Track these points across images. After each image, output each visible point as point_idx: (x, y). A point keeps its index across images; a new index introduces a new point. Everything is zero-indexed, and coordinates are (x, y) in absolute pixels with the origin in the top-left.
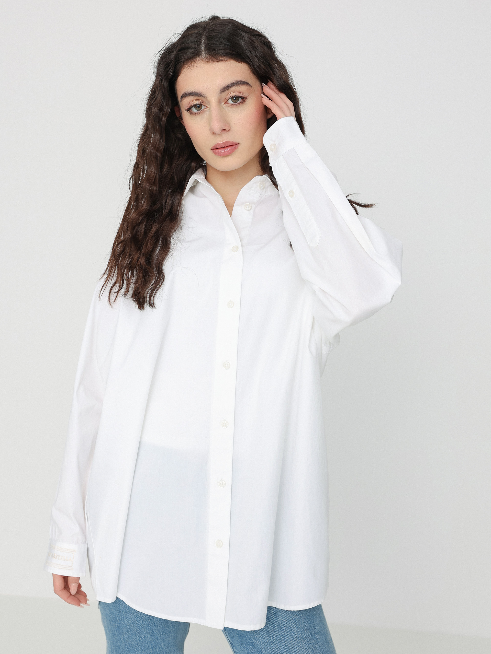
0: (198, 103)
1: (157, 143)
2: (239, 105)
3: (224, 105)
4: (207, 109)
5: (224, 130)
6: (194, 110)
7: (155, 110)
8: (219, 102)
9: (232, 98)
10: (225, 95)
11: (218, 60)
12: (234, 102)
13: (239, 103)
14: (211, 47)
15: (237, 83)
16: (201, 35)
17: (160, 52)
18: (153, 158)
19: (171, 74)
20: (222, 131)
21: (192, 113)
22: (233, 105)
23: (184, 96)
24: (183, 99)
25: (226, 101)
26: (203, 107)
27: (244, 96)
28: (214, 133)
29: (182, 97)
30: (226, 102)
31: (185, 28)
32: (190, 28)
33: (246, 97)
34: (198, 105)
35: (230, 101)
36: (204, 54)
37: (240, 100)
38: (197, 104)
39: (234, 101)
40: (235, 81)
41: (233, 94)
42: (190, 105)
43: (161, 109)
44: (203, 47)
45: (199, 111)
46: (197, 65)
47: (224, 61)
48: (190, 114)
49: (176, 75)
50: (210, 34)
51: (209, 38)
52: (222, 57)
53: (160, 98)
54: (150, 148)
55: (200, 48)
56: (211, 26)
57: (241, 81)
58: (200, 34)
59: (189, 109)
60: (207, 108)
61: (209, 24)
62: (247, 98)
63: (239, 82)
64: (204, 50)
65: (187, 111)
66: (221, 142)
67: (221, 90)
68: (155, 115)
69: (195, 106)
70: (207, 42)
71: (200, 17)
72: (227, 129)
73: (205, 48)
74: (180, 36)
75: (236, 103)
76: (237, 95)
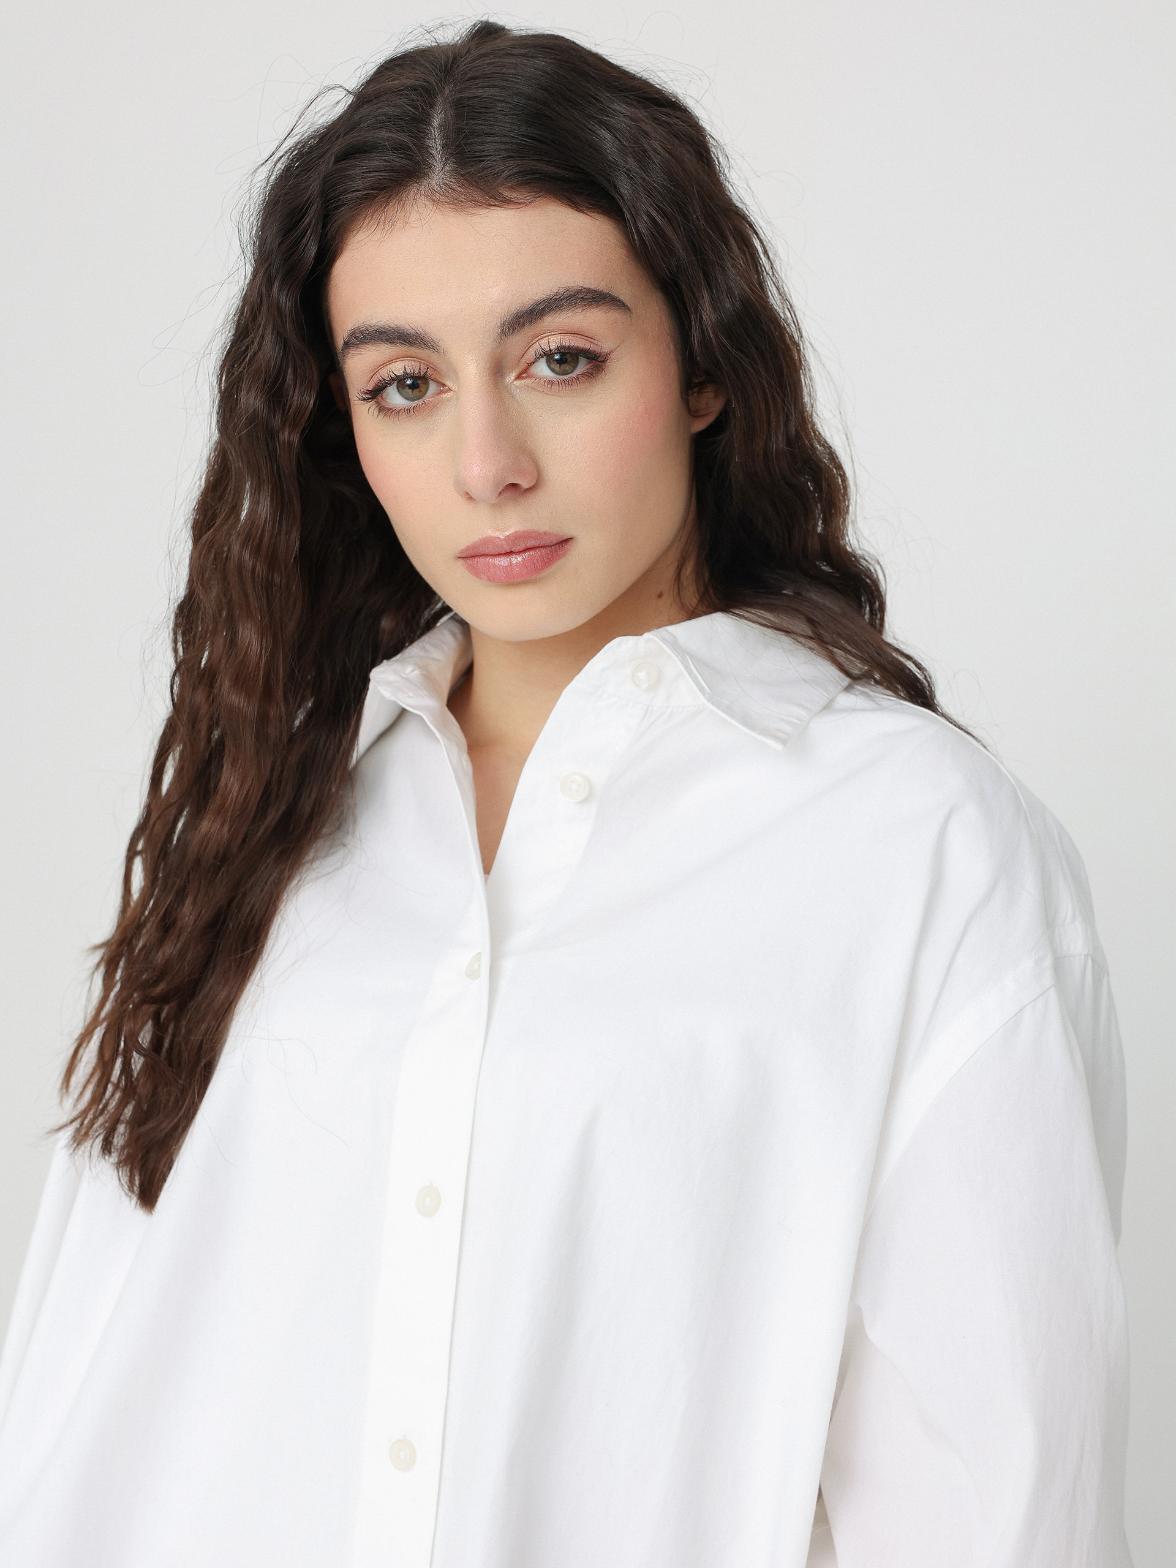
0: (408, 371)
1: (263, 531)
2: (574, 387)
3: (517, 383)
4: (444, 396)
5: (514, 486)
6: (394, 398)
7: (251, 400)
8: (497, 370)
9: (548, 355)
10: (517, 341)
11: (496, 199)
12: (557, 374)
13: (577, 378)
14: (466, 144)
15: (571, 296)
16: (428, 94)
17: (270, 164)
18: (250, 590)
19: (313, 250)
20: (503, 490)
21: (384, 410)
22: (551, 382)
23: (353, 340)
24: (352, 351)
25: (523, 365)
26: (433, 388)
27: (598, 350)
28: (469, 497)
29: (347, 345)
30: (525, 371)
31: (370, 69)
32: (387, 69)
33: (609, 353)
34: (412, 377)
35: (542, 369)
36: (440, 172)
37: (582, 366)
38: (406, 376)
39: (557, 367)
40: (561, 290)
41: (553, 342)
42: (375, 379)
43: (275, 395)
44: (435, 142)
45: (414, 404)
46: (407, 215)
47: (520, 203)
48: (376, 413)
49: (328, 255)
50: (467, 94)
51: (462, 109)
52: (512, 188)
53: (268, 349)
54: (238, 552)
55: (424, 150)
56: (474, 60)
57: (589, 291)
58: (428, 91)
59: (376, 393)
60: (446, 392)
61: (468, 52)
62: (612, 356)
63: (579, 292)
64: (438, 158)
65: (365, 399)
66: (497, 534)
67: (503, 325)
68: (253, 419)
69: (399, 381)
70: (451, 123)
71: (431, 24)
72: (525, 484)
73: (444, 146)
74: (350, 99)
75: (566, 377)
76: (567, 344)
